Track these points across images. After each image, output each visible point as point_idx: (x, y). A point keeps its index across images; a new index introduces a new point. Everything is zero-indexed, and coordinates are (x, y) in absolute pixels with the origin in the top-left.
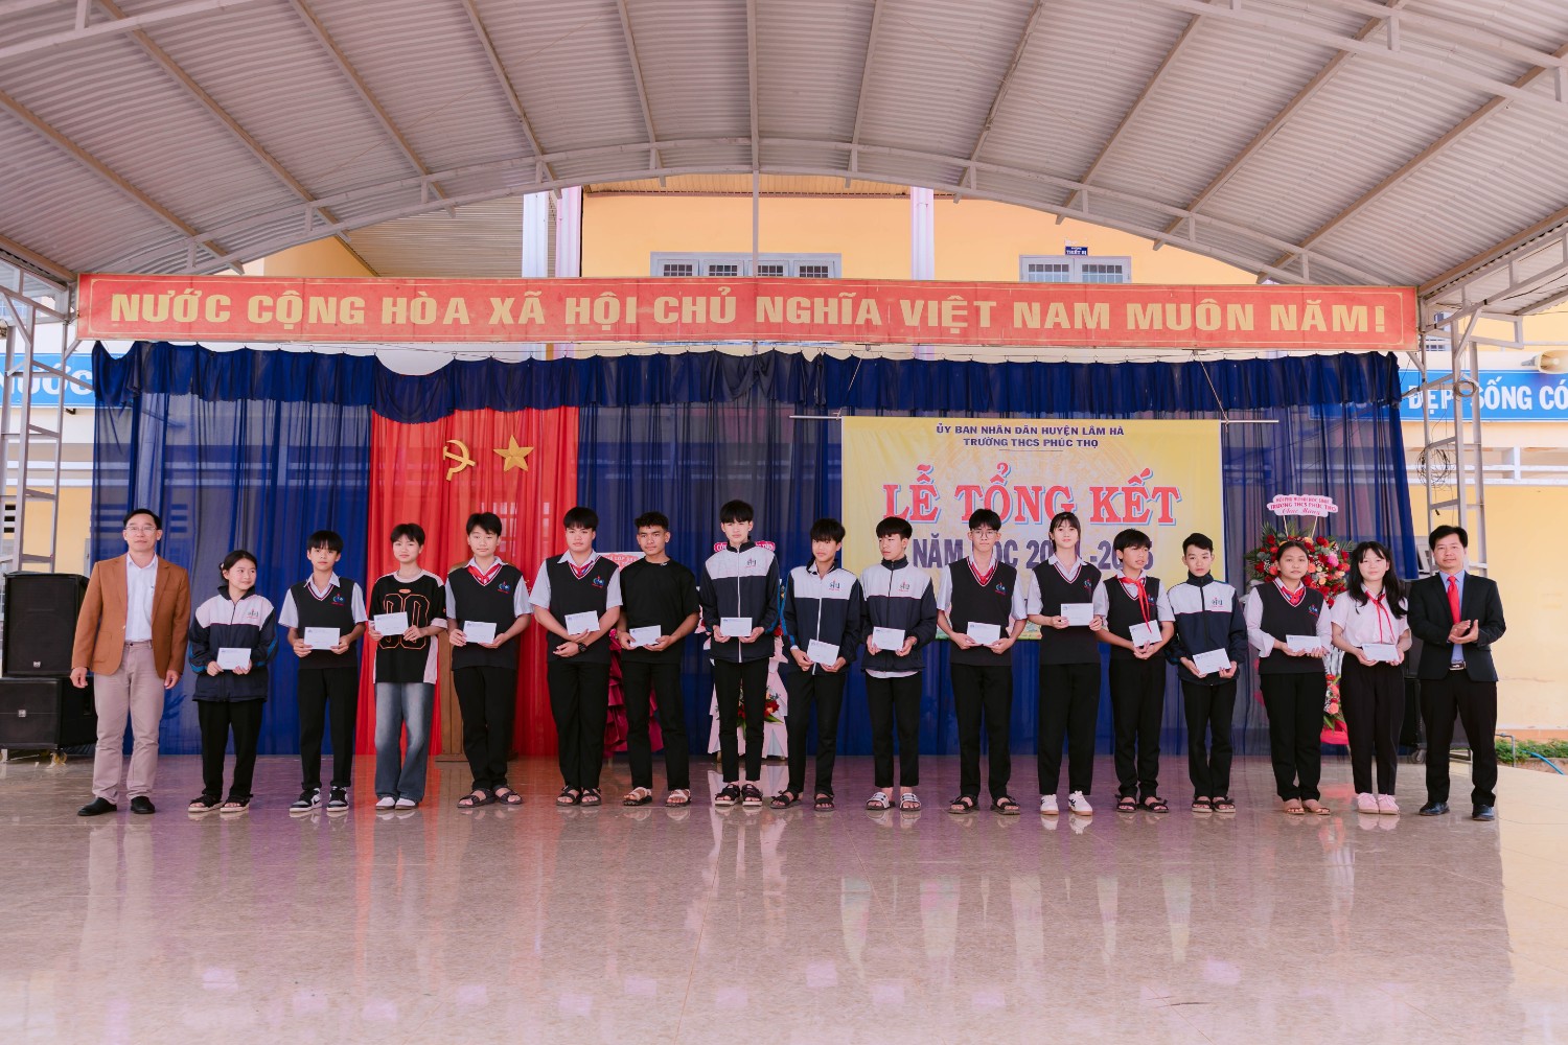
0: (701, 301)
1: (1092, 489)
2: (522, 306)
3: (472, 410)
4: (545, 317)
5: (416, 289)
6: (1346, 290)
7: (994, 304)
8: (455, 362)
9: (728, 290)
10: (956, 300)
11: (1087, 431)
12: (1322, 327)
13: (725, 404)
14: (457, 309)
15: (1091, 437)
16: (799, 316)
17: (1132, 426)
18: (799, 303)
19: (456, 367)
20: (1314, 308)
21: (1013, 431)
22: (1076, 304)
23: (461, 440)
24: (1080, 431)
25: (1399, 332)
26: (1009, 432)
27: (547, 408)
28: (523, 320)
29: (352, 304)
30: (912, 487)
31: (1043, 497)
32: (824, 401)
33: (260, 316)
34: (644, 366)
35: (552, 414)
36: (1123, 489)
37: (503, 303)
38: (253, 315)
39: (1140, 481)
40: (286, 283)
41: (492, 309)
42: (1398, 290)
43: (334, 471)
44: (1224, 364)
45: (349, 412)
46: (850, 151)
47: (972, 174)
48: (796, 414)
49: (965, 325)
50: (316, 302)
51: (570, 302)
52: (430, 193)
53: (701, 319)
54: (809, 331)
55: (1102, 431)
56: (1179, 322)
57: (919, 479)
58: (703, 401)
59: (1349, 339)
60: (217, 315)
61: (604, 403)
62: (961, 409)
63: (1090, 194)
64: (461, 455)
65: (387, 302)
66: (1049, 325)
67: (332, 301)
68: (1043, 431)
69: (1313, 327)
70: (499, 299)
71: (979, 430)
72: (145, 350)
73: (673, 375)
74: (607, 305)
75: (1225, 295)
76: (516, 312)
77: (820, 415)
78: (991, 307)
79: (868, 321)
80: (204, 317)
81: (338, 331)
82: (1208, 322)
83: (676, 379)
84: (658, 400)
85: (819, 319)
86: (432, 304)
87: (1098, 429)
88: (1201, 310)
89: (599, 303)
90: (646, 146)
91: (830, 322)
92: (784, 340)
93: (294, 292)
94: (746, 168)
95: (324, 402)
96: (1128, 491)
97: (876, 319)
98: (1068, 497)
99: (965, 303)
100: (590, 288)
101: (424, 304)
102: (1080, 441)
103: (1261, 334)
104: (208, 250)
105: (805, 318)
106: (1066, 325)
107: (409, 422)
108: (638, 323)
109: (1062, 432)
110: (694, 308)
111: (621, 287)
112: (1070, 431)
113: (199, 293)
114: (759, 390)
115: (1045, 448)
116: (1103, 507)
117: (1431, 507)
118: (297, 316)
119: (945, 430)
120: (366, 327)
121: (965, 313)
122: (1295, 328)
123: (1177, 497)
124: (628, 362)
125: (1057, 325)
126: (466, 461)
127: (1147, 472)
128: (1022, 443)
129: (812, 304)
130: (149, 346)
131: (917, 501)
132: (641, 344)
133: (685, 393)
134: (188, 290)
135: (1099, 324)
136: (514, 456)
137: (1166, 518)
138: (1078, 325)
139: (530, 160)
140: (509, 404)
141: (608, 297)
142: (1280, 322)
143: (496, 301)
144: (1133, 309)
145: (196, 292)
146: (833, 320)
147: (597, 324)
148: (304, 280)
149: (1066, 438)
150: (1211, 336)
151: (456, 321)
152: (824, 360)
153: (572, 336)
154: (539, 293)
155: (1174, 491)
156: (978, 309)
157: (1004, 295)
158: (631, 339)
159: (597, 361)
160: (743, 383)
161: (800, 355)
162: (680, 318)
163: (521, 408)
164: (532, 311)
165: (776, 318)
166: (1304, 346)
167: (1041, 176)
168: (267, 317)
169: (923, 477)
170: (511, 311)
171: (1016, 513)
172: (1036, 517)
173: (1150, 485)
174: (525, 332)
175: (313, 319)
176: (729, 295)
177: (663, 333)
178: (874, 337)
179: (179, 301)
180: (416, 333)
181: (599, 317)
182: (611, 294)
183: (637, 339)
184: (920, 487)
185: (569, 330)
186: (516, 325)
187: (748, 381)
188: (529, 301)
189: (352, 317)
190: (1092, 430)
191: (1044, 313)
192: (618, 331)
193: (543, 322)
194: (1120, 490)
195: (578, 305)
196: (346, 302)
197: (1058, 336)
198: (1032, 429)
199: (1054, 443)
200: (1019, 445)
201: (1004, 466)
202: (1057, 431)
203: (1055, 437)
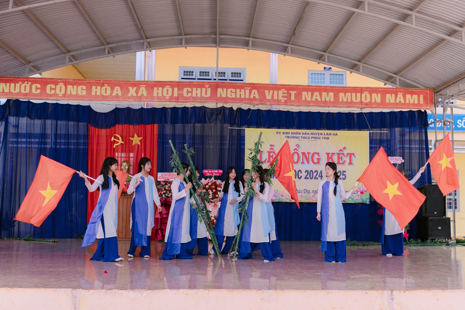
0: (199, 89)
1: (326, 153)
2: (139, 90)
3: (122, 124)
4: (147, 94)
5: (103, 83)
6: (411, 90)
7: (296, 92)
8: (116, 108)
9: (208, 86)
10: (283, 91)
11: (326, 134)
12: (403, 102)
13: (207, 124)
14: (118, 91)
15: (327, 136)
16: (231, 95)
17: (340, 132)
18: (231, 91)
19: (117, 110)
20: (400, 95)
21: (301, 134)
22: (323, 93)
23: (119, 135)
24: (323, 134)
25: (428, 104)
26: (300, 134)
27: (147, 124)
28: (139, 95)
29: (82, 88)
30: (268, 152)
31: (310, 156)
32: (239, 124)
33: (51, 91)
34: (180, 111)
35: (149, 127)
36: (337, 153)
37: (133, 88)
38: (48, 91)
39: (342, 151)
40: (59, 81)
41: (129, 91)
42: (428, 90)
43: (76, 143)
44: (371, 114)
45: (81, 124)
46: (249, 41)
47: (289, 49)
48: (230, 127)
49: (286, 99)
50: (69, 87)
51: (155, 89)
52: (108, 51)
53: (199, 95)
54: (235, 100)
55: (330, 134)
56: (356, 99)
57: (270, 149)
58: (199, 123)
59: (411, 106)
60: (36, 91)
61: (166, 123)
62: (284, 127)
63: (328, 56)
64: (119, 139)
65: (94, 87)
66: (314, 99)
67: (75, 87)
68: (311, 134)
69: (400, 102)
70: (131, 88)
71: (290, 133)
72: (11, 102)
73: (189, 114)
74: (168, 90)
75: (372, 90)
76: (137, 92)
77: (238, 127)
78: (295, 93)
79: (254, 97)
80: (31, 92)
81: (77, 97)
82: (366, 99)
83: (190, 115)
84: (184, 123)
85: (238, 96)
86: (109, 89)
88: (363, 95)
89: (165, 89)
90: (181, 37)
91: (242, 97)
92: (227, 102)
93: (62, 84)
94: (214, 45)
95: (73, 121)
96: (338, 154)
97: (257, 97)
98: (319, 156)
99: (286, 92)
100: (162, 84)
101: (106, 88)
102: (323, 137)
103: (383, 103)
104: (32, 69)
105: (234, 96)
106: (319, 99)
107: (102, 128)
108: (178, 96)
109: (317, 134)
110: (197, 92)
111: (172, 84)
112: (320, 134)
113: (30, 83)
114: (218, 119)
115: (312, 140)
116: (330, 159)
118: (63, 91)
119: (279, 133)
120: (87, 96)
121: (286, 95)
122: (394, 102)
123: (354, 156)
124: (174, 109)
125: (316, 99)
126: (120, 141)
127: (345, 148)
128: (304, 138)
129: (236, 91)
130: (12, 101)
131: (269, 156)
132: (179, 103)
133: (194, 120)
134: (26, 82)
135: (330, 99)
136: (136, 140)
137: (351, 163)
138: (323, 100)
139: (142, 41)
140: (135, 123)
141: (168, 88)
142: (389, 100)
143: (130, 88)
144: (341, 95)
145: (29, 83)
146: (243, 96)
147: (164, 96)
148: (66, 80)
149: (319, 136)
150: (367, 104)
151: (117, 94)
152: (240, 110)
153: (156, 100)
154: (145, 86)
155: (353, 154)
156: (290, 94)
157: (299, 89)
158: (175, 102)
159: (164, 109)
160: (213, 117)
161: (232, 108)
162: (192, 95)
163: (139, 124)
164: (142, 92)
165: (224, 96)
166: (397, 108)
167: (312, 50)
168: (53, 92)
169: (272, 149)
170: (135, 92)
171: (301, 161)
172: (308, 163)
173: (345, 152)
174: (140, 98)
175: (68, 93)
176: (208, 87)
177: (186, 99)
178: (256, 102)
179: (23, 86)
180: (103, 98)
181: (165, 94)
182: (169, 86)
183: (178, 102)
184: (270, 152)
185: (155, 98)
186: (137, 97)
187: (214, 117)
188: (141, 88)
189: (82, 92)
190: (327, 134)
191: (312, 95)
192: (171, 99)
193: (146, 95)
194: (336, 154)
195: (158, 90)
196: (80, 87)
197: (317, 103)
198: (308, 133)
199: (315, 138)
200: (303, 138)
201: (298, 146)
202: (316, 134)
203: (315, 136)
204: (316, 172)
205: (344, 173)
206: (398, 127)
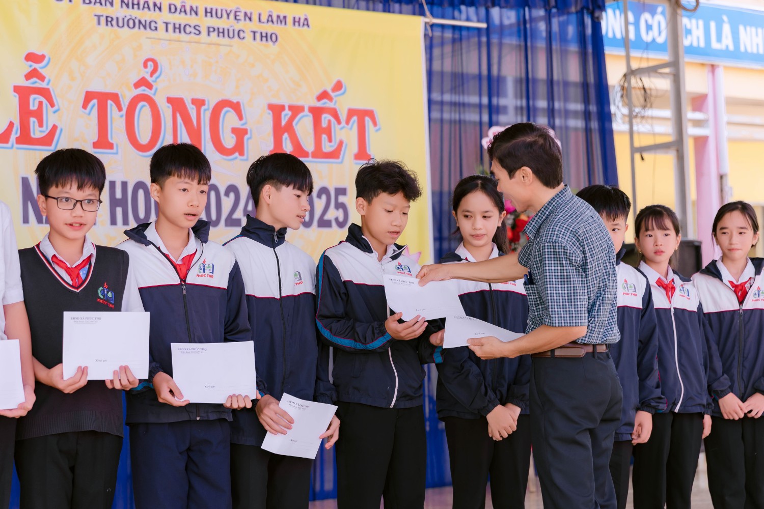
1: (271, 107)
11: (264, 18)
15: (269, 28)
17: (319, 14)
21: (165, 8)
24: (255, 18)
26: (160, 9)
30: (17, 89)
31: (206, 116)
36: (311, 109)
39: (331, 99)
55: (282, 20)
57: (28, 77)
68: (206, 12)
87: (278, 17)
98: (241, 118)
102: (254, 33)
109: (232, 16)
112: (241, 16)
115: (208, 39)
116: (286, 136)
117: (634, 150)
123: (375, 124)
127: (338, 86)
128: (178, 28)
131: (25, 113)
149: (238, 26)
155: (370, 114)
169: (35, 73)
173: (343, 104)
184: (29, 90)
190: (270, 19)
194: (306, 109)
198: (192, 8)
199: (221, 32)
200: (174, 31)
201: (152, 64)
202: (225, 15)
203: (222, 24)
204: (232, 195)
205: (342, 199)
206: (512, 8)
